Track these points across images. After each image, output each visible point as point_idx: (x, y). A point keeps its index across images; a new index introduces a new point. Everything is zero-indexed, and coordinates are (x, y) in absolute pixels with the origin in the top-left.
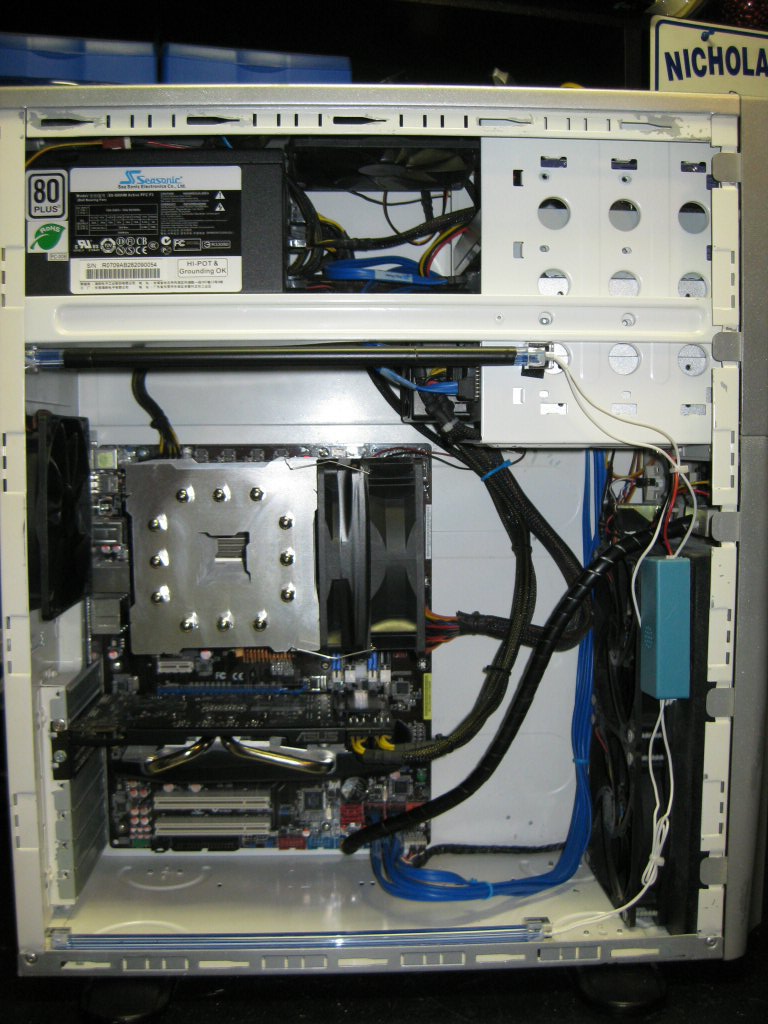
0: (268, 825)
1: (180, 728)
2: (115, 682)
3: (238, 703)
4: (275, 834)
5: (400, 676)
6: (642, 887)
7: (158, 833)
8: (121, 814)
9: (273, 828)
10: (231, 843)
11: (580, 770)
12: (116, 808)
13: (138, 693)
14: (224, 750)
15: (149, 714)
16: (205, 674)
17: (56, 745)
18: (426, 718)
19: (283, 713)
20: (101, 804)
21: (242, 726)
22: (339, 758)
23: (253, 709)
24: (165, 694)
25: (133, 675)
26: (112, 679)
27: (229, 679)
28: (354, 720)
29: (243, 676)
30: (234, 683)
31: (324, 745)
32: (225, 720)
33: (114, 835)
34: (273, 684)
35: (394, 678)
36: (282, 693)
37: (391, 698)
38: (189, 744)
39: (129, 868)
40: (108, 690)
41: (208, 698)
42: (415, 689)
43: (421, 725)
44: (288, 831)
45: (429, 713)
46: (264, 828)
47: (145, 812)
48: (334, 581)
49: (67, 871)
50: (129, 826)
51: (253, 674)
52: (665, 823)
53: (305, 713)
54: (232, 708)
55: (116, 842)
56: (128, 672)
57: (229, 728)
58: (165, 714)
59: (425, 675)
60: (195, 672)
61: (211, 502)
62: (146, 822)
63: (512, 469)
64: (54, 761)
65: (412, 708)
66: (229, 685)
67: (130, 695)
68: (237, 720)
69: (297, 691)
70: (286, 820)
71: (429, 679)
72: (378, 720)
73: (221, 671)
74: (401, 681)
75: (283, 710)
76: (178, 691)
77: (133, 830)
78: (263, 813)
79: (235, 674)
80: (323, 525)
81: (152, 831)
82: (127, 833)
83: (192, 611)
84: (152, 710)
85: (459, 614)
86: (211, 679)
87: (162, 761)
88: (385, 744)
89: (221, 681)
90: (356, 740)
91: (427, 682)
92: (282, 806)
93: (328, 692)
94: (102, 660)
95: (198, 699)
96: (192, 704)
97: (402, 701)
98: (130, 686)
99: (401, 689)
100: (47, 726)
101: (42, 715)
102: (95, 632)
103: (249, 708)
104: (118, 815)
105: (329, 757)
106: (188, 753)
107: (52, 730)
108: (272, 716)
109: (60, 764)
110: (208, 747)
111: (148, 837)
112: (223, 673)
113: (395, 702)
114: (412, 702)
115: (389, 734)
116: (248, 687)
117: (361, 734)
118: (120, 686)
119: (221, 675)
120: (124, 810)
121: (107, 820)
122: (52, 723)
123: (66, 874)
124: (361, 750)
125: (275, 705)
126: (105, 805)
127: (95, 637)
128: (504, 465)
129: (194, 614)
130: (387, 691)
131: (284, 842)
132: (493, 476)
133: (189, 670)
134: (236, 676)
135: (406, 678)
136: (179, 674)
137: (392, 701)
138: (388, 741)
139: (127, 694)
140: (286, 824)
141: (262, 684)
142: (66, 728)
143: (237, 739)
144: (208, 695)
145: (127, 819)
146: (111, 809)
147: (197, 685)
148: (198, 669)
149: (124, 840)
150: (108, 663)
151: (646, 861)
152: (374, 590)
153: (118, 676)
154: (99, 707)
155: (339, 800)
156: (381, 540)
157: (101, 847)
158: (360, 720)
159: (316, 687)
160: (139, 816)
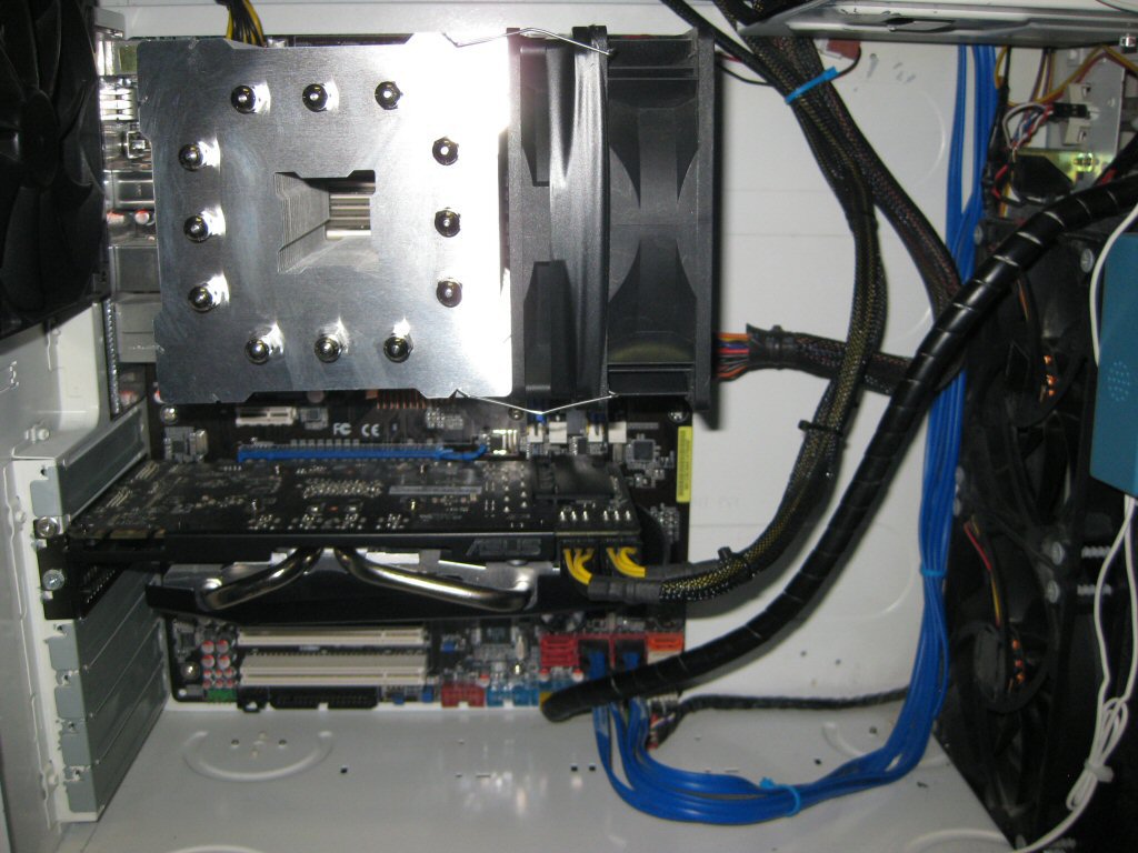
0: (421, 670)
1: (261, 531)
2: (167, 440)
3: (368, 479)
4: (433, 681)
5: (641, 432)
6: (1067, 813)
7: (246, 682)
8: (187, 651)
9: (431, 673)
10: (364, 697)
11: (930, 587)
12: (179, 642)
13: (206, 459)
14: (339, 569)
15: (212, 502)
16: (315, 426)
17: (46, 560)
18: (680, 499)
19: (443, 500)
20: (154, 636)
21: (369, 527)
22: (542, 581)
23: (393, 491)
24: (249, 461)
25: (196, 429)
26: (163, 435)
27: (355, 434)
28: (568, 515)
29: (380, 430)
30: (364, 440)
31: (516, 562)
32: (342, 515)
33: (178, 681)
34: (430, 443)
35: (631, 434)
36: (444, 460)
37: (624, 466)
38: (277, 558)
39: (202, 734)
40: (157, 453)
41: (319, 469)
42: (664, 453)
43: (671, 511)
44: (456, 677)
45: (686, 492)
46: (414, 674)
47: (224, 648)
48: (537, 265)
49: (81, 769)
50: (200, 669)
51: (395, 427)
52: (1120, 714)
53: (482, 498)
54: (358, 488)
55: (182, 693)
56: (188, 425)
57: (349, 530)
58: (240, 501)
59: (681, 429)
60: (298, 423)
61: (300, 112)
62: (225, 664)
63: (838, 84)
64: (43, 588)
65: (658, 482)
66: (356, 443)
67: (194, 462)
68: (362, 513)
69: (469, 455)
70: (453, 659)
71: (688, 437)
72: (611, 515)
73: (342, 422)
74: (641, 438)
75: (442, 493)
76: (271, 456)
77: (207, 676)
78: (414, 650)
79: (366, 426)
80: (516, 155)
81: (238, 677)
82: (198, 680)
83: (269, 321)
84: (219, 494)
85: (750, 329)
86: (326, 434)
87: (232, 588)
88: (625, 564)
89: (343, 438)
90: (573, 555)
91: (683, 440)
92: (445, 639)
93: (521, 457)
94: (144, 403)
95: (302, 472)
96: (290, 479)
97: (642, 472)
98: (193, 447)
99: (641, 452)
100: (28, 528)
101: (17, 509)
102: (125, 359)
103: (385, 489)
104: (182, 652)
105: (523, 581)
106: (277, 574)
107: (37, 535)
108: (426, 504)
109: (55, 593)
110: (312, 563)
111: (230, 686)
112: (347, 425)
113: (633, 473)
114: (658, 474)
115: (630, 545)
116: (388, 447)
117: (583, 545)
118: (178, 447)
119: (343, 428)
120: (193, 643)
121: (165, 660)
122: (35, 523)
123: (78, 772)
124: (583, 576)
125: (430, 483)
126: (161, 636)
127: (124, 368)
128: (826, 77)
129: (275, 328)
130: (617, 455)
131: (448, 694)
132: (806, 95)
133: (289, 421)
134: (368, 430)
135: (649, 434)
136: (272, 427)
137: (626, 472)
138: (631, 557)
139: (188, 459)
140: (452, 667)
141: (410, 443)
142: (61, 532)
143: (361, 551)
144: (319, 463)
145: (196, 657)
146: (171, 641)
147: (303, 443)
148: (304, 418)
149: (195, 690)
150: (154, 410)
151: (1078, 769)
152: (614, 284)
153: (173, 429)
154: (131, 487)
155: (537, 628)
156: (631, 187)
157: (158, 700)
158: (580, 515)
159: (500, 448)
160: (215, 655)
